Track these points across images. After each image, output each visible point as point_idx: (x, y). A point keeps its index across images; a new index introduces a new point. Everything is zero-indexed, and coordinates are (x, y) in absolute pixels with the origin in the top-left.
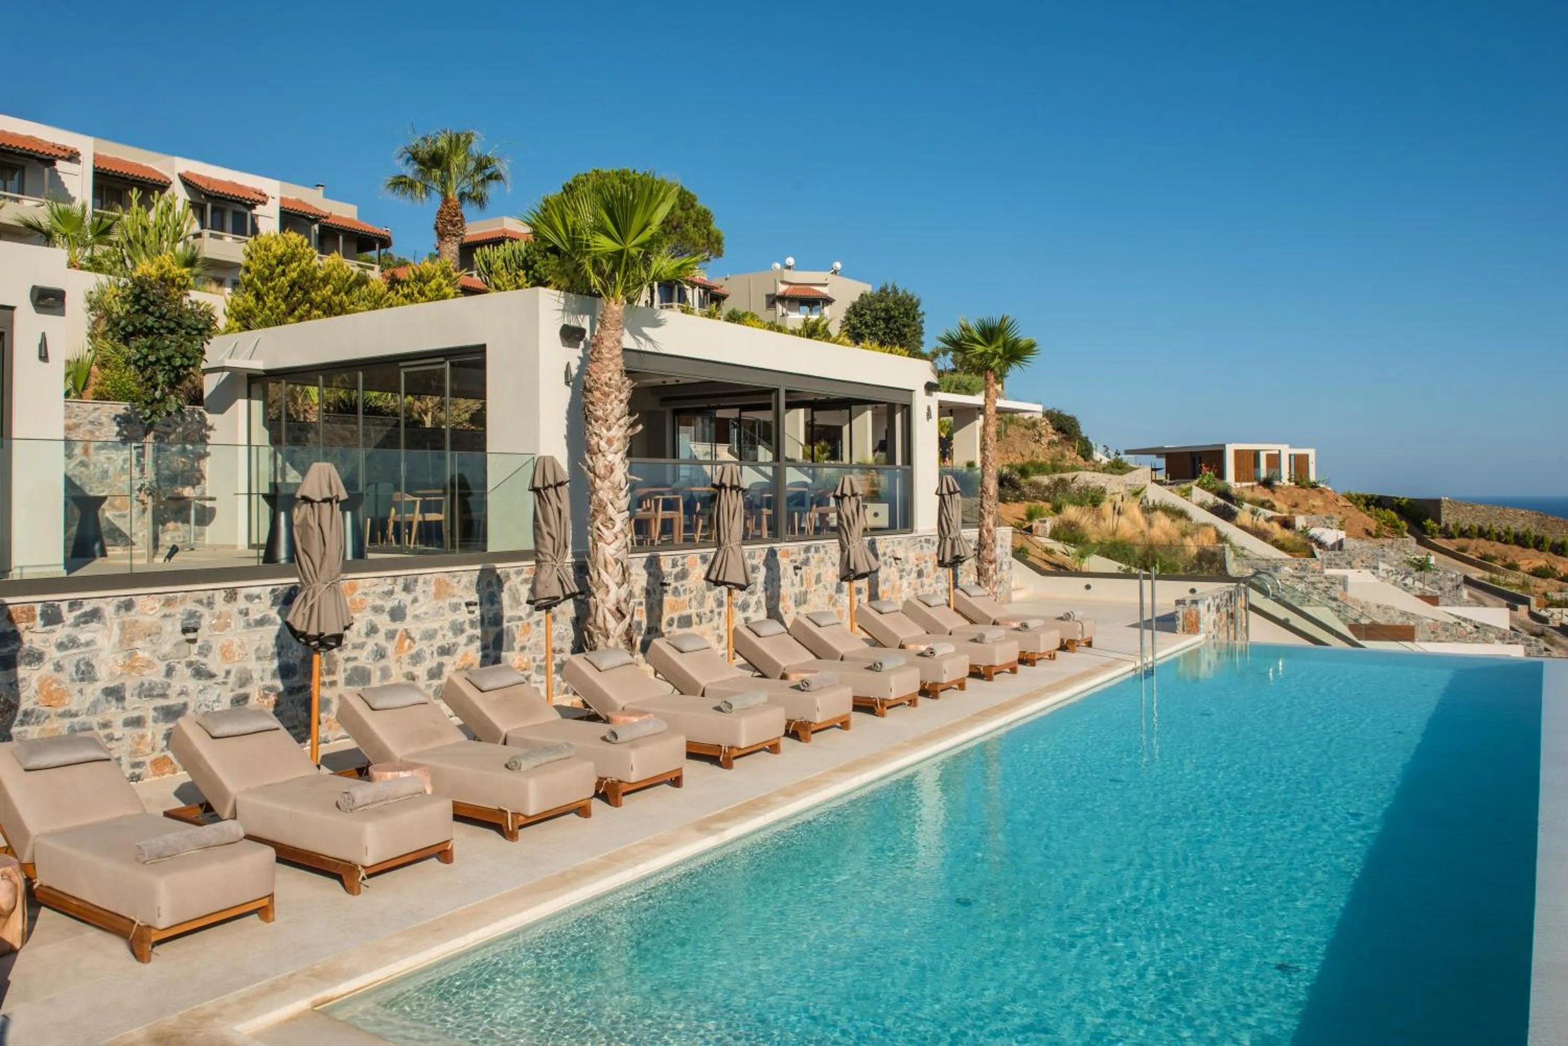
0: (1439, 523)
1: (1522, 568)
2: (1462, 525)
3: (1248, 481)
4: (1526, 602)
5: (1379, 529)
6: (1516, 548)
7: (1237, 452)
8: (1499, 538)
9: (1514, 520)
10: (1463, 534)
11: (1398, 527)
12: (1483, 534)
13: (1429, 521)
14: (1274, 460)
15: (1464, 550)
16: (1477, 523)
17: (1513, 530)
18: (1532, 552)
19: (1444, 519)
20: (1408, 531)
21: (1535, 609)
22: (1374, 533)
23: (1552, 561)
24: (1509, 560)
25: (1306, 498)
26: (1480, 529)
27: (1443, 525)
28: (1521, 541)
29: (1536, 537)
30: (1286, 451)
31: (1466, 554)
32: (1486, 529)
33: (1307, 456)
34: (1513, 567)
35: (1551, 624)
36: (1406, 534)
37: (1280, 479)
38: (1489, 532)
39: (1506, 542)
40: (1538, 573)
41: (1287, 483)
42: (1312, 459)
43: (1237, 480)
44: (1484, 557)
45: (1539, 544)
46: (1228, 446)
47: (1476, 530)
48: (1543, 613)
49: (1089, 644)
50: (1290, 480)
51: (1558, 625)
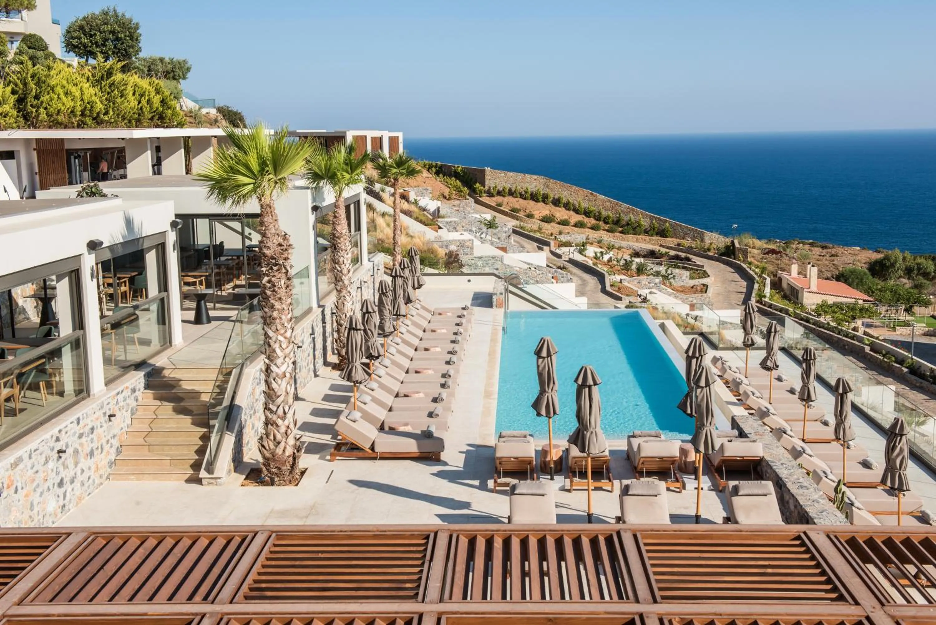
0: (484, 187)
1: (536, 216)
2: (498, 188)
4: (547, 244)
5: (450, 194)
6: (532, 203)
7: (354, 136)
8: (522, 196)
9: (530, 183)
10: (499, 193)
11: (461, 191)
12: (511, 193)
13: (478, 185)
14: (377, 142)
15: (500, 205)
16: (508, 186)
17: (530, 190)
18: (541, 204)
19: (487, 183)
20: (469, 195)
21: (553, 249)
22: (448, 197)
23: (553, 210)
24: (528, 211)
26: (510, 190)
27: (487, 188)
28: (534, 197)
29: (544, 194)
30: (386, 135)
31: (502, 208)
32: (513, 190)
33: (398, 137)
34: (530, 216)
35: (563, 258)
36: (468, 197)
38: (515, 192)
39: (525, 199)
40: (547, 220)
42: (401, 140)
44: (513, 210)
45: (545, 199)
46: (348, 133)
47: (507, 191)
48: (558, 251)
51: (567, 259)
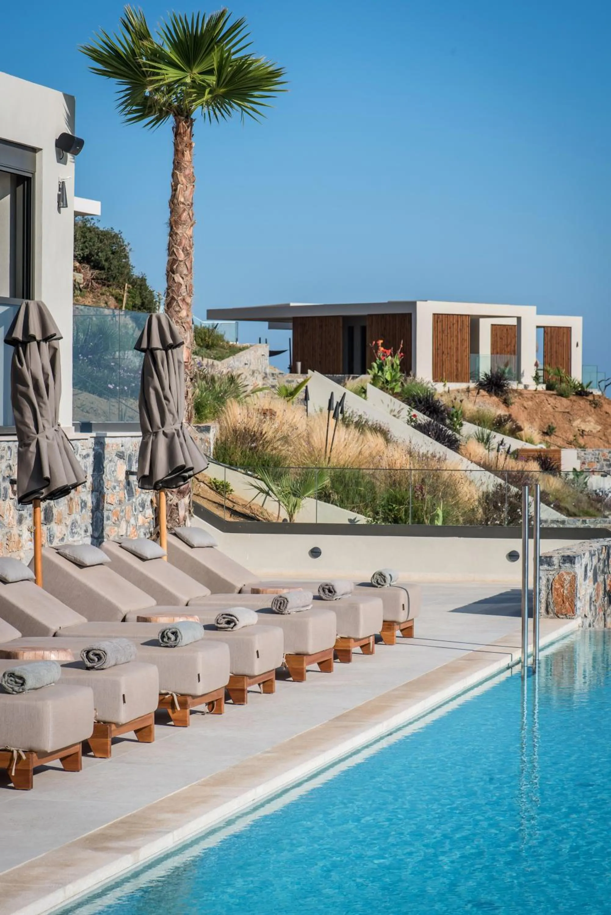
3: (457, 379)
7: (438, 318)
14: (507, 339)
25: (568, 415)
30: (530, 320)
33: (569, 330)
37: (518, 378)
41: (533, 386)
42: (577, 337)
43: (438, 376)
46: (420, 306)
49: (408, 632)
50: (536, 378)
